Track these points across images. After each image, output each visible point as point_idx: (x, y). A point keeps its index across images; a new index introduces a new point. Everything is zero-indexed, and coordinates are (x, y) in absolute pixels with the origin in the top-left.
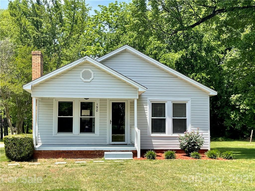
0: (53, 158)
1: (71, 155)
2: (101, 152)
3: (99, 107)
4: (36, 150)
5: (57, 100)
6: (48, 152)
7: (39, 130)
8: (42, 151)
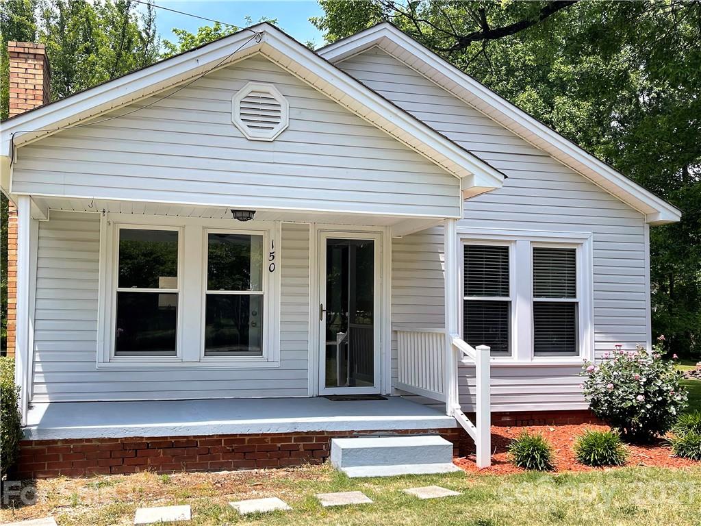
0: (111, 474)
1: (189, 457)
2: (318, 439)
3: (278, 255)
4: (31, 439)
5: (114, 223)
6: (85, 443)
7: (37, 343)
8: (60, 444)
